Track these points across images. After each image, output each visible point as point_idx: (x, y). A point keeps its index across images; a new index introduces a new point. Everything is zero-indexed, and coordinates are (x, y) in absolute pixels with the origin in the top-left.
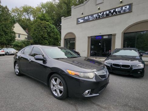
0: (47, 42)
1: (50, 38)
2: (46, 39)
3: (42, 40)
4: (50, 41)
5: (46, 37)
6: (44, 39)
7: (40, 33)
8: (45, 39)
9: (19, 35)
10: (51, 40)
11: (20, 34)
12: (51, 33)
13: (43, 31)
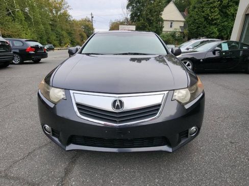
0: (215, 30)
1: (225, 20)
2: (215, 24)
3: (206, 27)
4: (223, 26)
5: (216, 19)
6: (209, 23)
7: (203, 12)
8: (212, 24)
9: (172, 23)
10: (226, 23)
11: (173, 21)
12: (231, 6)
13: (211, 5)
